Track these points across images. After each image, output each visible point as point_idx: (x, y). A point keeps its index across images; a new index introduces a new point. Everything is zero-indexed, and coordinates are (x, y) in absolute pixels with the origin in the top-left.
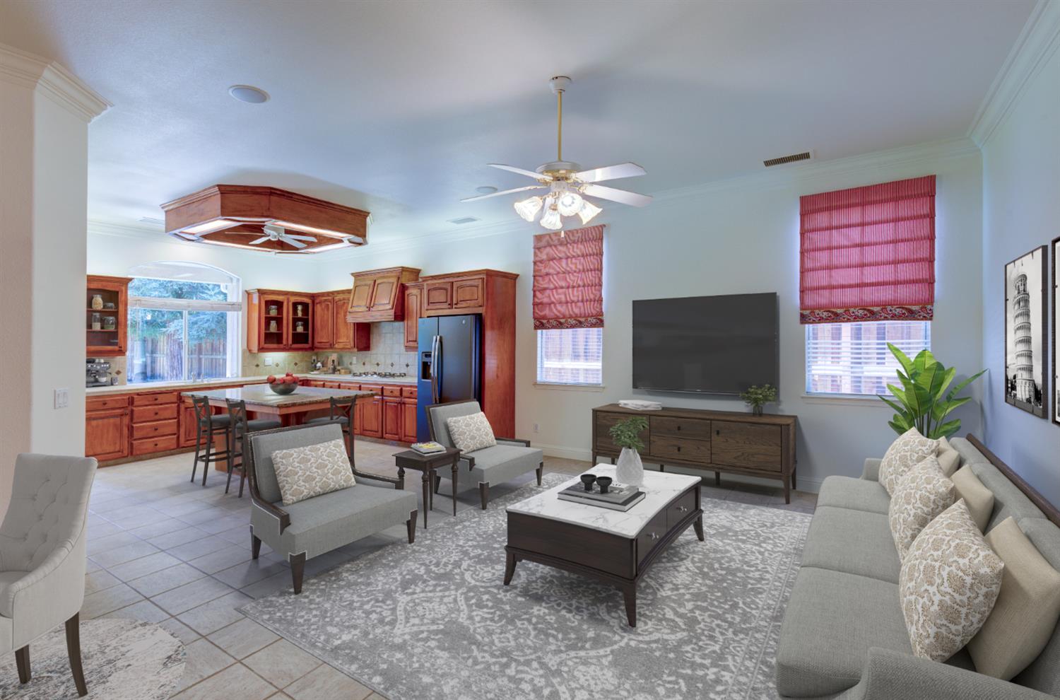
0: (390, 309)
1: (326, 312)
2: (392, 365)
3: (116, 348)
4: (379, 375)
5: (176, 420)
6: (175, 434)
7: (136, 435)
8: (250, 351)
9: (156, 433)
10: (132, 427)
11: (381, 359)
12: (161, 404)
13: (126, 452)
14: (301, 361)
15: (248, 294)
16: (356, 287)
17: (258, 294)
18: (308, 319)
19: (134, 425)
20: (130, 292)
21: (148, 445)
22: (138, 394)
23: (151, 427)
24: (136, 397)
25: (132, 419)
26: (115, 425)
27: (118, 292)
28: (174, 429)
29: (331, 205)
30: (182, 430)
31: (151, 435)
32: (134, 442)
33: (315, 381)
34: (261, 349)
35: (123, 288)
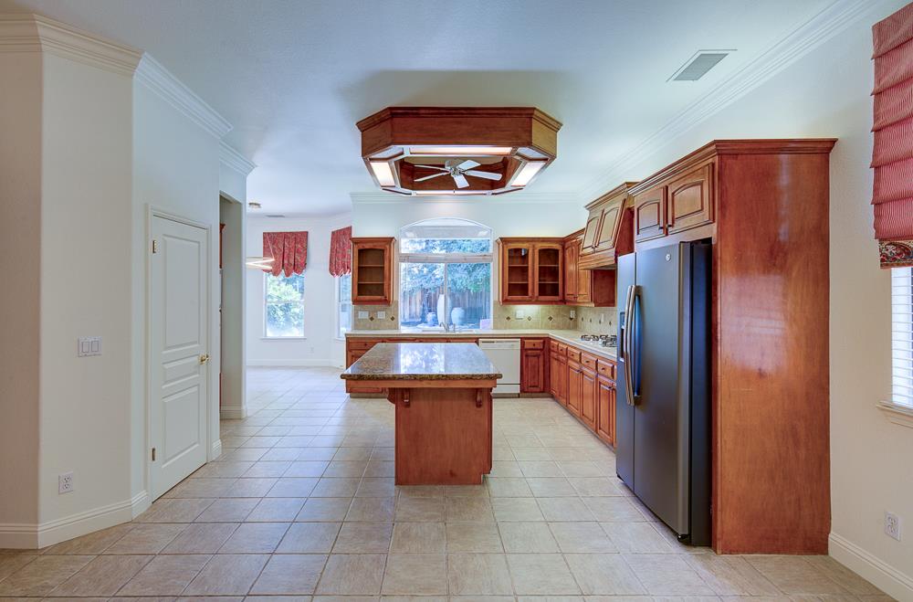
0: (612, 247)
1: (572, 258)
3: (383, 298)
14: (557, 315)
15: (498, 243)
16: (588, 223)
18: (557, 268)
27: (384, 250)
29: (473, 112)
34: (508, 302)
35: (388, 247)
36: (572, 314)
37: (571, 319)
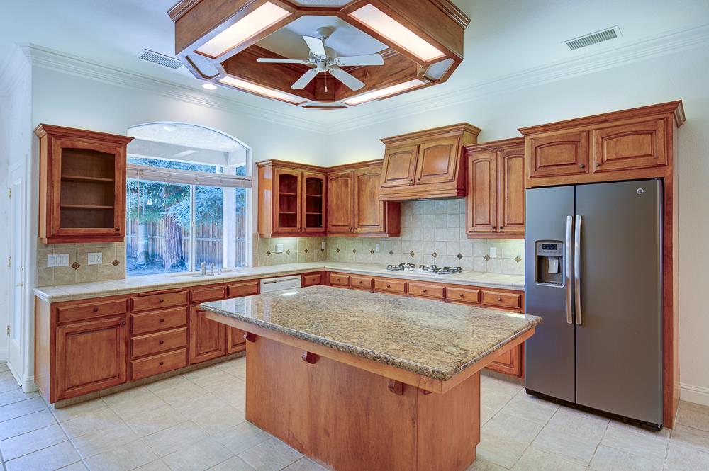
0: (450, 181)
1: (343, 189)
2: (435, 255)
3: (112, 231)
4: (435, 269)
5: (185, 328)
6: (183, 347)
7: (137, 352)
8: (261, 235)
9: (162, 348)
10: (132, 341)
11: (417, 248)
12: (167, 308)
13: (123, 377)
15: (259, 166)
16: (389, 156)
17: (271, 167)
18: (321, 198)
19: (134, 339)
20: (129, 155)
21: (151, 364)
22: (139, 295)
23: (155, 339)
24: (136, 299)
25: (131, 330)
26: (110, 340)
27: (114, 155)
28: (183, 341)
30: (193, 342)
31: (154, 351)
32: (133, 362)
33: (336, 273)
34: (276, 234)
35: (121, 151)
36: (323, 245)
37: (322, 250)
